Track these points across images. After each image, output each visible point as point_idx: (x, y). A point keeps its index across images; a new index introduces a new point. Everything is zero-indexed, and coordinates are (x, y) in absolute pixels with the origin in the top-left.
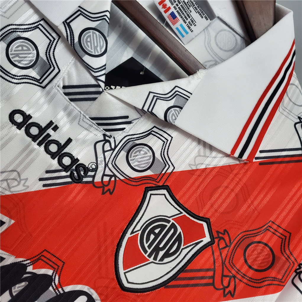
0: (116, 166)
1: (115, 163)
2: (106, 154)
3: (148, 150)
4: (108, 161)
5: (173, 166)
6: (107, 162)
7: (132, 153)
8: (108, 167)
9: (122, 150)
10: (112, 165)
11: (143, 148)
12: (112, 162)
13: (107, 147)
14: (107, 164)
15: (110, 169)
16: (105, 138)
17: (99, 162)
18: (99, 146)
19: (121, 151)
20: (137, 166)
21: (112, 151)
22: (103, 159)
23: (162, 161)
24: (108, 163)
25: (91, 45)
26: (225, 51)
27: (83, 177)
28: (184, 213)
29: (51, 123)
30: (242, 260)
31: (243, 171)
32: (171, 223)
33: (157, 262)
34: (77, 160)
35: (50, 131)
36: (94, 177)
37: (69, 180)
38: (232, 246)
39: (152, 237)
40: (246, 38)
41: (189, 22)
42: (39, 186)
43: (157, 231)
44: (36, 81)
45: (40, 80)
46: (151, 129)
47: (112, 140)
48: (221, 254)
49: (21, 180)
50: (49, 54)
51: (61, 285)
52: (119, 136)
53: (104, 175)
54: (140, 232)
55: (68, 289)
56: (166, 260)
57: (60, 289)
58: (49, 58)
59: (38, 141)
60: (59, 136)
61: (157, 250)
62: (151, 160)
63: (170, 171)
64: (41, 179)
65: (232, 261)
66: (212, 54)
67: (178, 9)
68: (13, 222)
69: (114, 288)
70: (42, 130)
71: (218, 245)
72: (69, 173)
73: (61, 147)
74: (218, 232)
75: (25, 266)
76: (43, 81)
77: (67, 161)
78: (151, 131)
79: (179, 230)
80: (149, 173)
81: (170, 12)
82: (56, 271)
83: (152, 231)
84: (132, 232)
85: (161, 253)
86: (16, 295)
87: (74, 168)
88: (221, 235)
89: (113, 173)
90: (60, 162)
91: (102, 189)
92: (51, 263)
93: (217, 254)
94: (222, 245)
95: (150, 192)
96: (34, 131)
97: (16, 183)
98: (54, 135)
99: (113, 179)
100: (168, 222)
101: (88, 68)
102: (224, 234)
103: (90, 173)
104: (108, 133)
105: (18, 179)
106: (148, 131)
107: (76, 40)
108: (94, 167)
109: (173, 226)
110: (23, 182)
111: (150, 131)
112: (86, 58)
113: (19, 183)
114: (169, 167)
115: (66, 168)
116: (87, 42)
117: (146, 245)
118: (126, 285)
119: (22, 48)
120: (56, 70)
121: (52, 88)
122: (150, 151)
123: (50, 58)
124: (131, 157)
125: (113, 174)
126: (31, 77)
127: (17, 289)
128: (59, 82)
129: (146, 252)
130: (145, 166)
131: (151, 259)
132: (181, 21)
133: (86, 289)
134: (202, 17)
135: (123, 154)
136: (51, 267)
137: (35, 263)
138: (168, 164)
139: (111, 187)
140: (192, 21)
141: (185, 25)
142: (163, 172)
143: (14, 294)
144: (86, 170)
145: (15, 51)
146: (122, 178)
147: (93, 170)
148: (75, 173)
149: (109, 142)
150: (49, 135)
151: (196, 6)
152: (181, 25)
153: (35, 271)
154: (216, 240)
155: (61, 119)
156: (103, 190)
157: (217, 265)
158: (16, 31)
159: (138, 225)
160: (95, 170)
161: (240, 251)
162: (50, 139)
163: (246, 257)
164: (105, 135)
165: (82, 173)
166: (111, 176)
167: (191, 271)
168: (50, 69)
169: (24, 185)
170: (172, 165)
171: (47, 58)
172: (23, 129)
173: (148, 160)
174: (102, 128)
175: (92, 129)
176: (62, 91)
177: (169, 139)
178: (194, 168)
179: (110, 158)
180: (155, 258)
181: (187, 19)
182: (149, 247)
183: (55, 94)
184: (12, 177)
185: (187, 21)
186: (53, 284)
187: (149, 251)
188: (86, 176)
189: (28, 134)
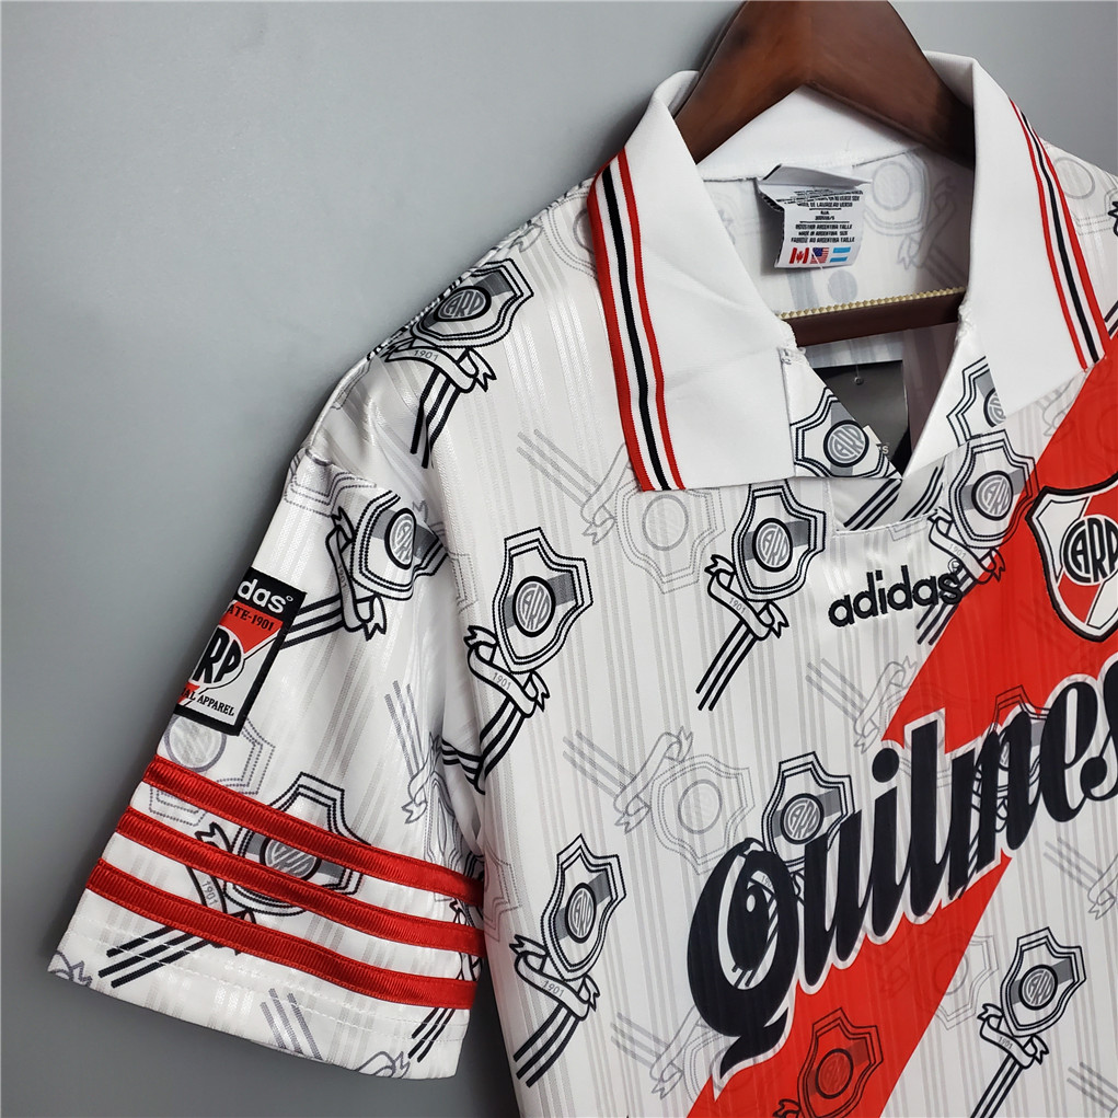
0: (980, 536)
1: (974, 535)
3: (994, 479)
4: (965, 541)
5: (1030, 458)
6: (962, 543)
7: (981, 502)
9: (963, 511)
10: (974, 540)
11: (987, 482)
12: (970, 537)
13: (943, 526)
14: (967, 545)
15: (978, 548)
16: (932, 521)
18: (935, 536)
21: (953, 524)
22: (955, 545)
24: (966, 543)
25: (848, 450)
26: (905, 203)
27: (958, 588)
28: (1091, 495)
29: (869, 575)
32: (1086, 523)
33: (1109, 576)
34: (933, 578)
35: (878, 585)
36: (969, 574)
37: (950, 607)
39: (1080, 558)
40: (915, 147)
41: (842, 233)
42: (926, 650)
43: (1079, 547)
45: (811, 548)
46: (968, 448)
47: (941, 513)
49: (902, 666)
50: (794, 510)
51: (1039, 708)
52: (943, 501)
53: (979, 561)
54: (1064, 569)
55: (1049, 703)
57: (1043, 712)
58: (797, 514)
59: (879, 610)
60: (893, 577)
61: (1098, 565)
62: (1006, 483)
63: (1031, 469)
64: (920, 641)
66: (895, 232)
67: (817, 237)
68: (943, 711)
69: (1091, 650)
70: (870, 594)
72: (941, 602)
73: (904, 587)
75: (994, 732)
76: (815, 545)
77: (925, 592)
78: (970, 450)
79: (1101, 518)
80: (1016, 498)
81: (811, 252)
82: (1021, 702)
83: (1075, 553)
84: (1057, 578)
85: (1106, 563)
86: (1009, 764)
87: (939, 590)
89: (986, 548)
90: (922, 602)
91: (993, 577)
92: (1010, 702)
95: (1034, 517)
96: (865, 604)
97: (901, 674)
98: (884, 584)
99: (994, 553)
100: (1082, 523)
103: (960, 576)
104: (932, 512)
105: (900, 668)
106: (967, 454)
107: (828, 465)
108: (957, 564)
109: (1092, 522)
110: (906, 665)
111: (970, 452)
113: (904, 670)
114: (1027, 465)
115: (932, 601)
116: (840, 453)
117: (1082, 574)
118: (1099, 633)
119: (768, 540)
120: (820, 517)
121: (833, 541)
123: (798, 512)
124: (986, 509)
125: (988, 550)
128: (834, 523)
129: (1088, 580)
131: (1101, 580)
132: (831, 246)
133: (1066, 682)
134: (851, 205)
136: (1014, 704)
137: (998, 720)
138: (1024, 463)
139: (999, 564)
140: (844, 227)
141: (840, 245)
142: (1027, 478)
143: (1007, 766)
144: (952, 577)
145: (767, 554)
147: (959, 569)
148: (946, 593)
149: (939, 518)
150: (882, 591)
151: (833, 202)
152: (836, 250)
153: (1005, 725)
155: (877, 560)
156: (996, 576)
158: (745, 534)
159: (1056, 565)
160: (962, 566)
162: (886, 592)
164: (930, 518)
165: (952, 585)
166: (989, 554)
168: (810, 524)
169: (910, 667)
170: (1028, 458)
171: (795, 516)
172: (855, 616)
174: (921, 515)
175: (912, 529)
176: (847, 531)
177: (1002, 435)
178: (1053, 431)
179: (961, 536)
180: (1104, 575)
181: (836, 233)
182: (1087, 571)
183: (843, 542)
184: (892, 673)
185: (839, 236)
186: (1031, 715)
187: (1091, 576)
188: (960, 583)
189: (863, 615)
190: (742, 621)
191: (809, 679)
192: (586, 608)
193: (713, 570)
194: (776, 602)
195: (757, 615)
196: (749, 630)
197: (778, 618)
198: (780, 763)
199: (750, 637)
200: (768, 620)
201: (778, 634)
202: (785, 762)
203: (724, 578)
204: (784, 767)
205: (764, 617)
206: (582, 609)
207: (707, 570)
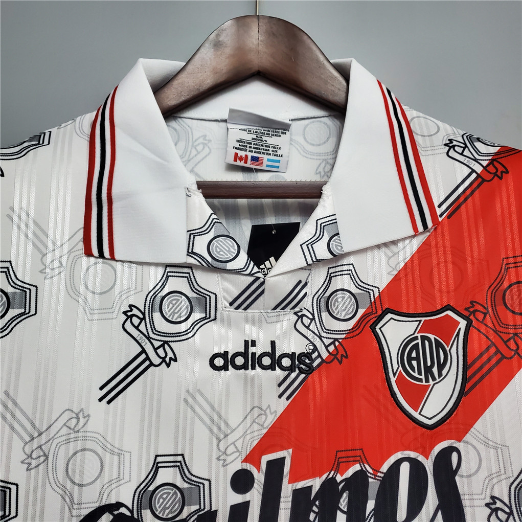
0: (329, 330)
1: (326, 329)
2: (310, 328)
3: (342, 294)
4: (319, 332)
5: (376, 287)
6: (318, 334)
7: (331, 308)
8: (323, 337)
9: (320, 312)
10: (325, 332)
11: (336, 295)
12: (323, 330)
13: (306, 321)
14: (320, 336)
15: (327, 338)
16: (297, 315)
17: (312, 340)
18: (299, 326)
19: (320, 314)
20: (345, 315)
21: (313, 321)
22: (313, 334)
23: (362, 292)
24: (320, 334)
25: (224, 253)
26: (324, 142)
27: (311, 364)
28: (423, 319)
29: (246, 342)
30: (510, 315)
31: (439, 238)
32: (419, 338)
33: (438, 380)
34: (294, 354)
35: (252, 350)
36: (319, 356)
37: (303, 376)
38: (490, 309)
39: (414, 363)
41: (273, 151)
42: (283, 404)
44: (204, 320)
45: (206, 316)
46: (328, 273)
47: (305, 312)
48: (486, 325)
49: (265, 411)
50: (196, 289)
51: (376, 470)
52: (307, 303)
53: (327, 347)
54: (400, 368)
55: (385, 468)
56: (444, 372)
57: (379, 474)
58: (198, 293)
59: (250, 367)
60: (262, 347)
61: (428, 370)
62: (353, 299)
63: (377, 294)
64: (280, 396)
65: (501, 322)
66: (315, 157)
67: (254, 150)
69: (423, 435)
70: (245, 355)
71: (477, 320)
72: (297, 371)
73: (272, 355)
74: (466, 309)
76: (210, 315)
77: (286, 362)
78: (329, 274)
79: (432, 337)
80: (361, 312)
81: (249, 158)
82: (361, 462)
83: (410, 359)
84: (394, 374)
85: (435, 370)
86: (347, 509)
87: (297, 363)
88: (471, 310)
89: (332, 338)
90: (283, 368)
91: (336, 360)
92: (351, 459)
93: (483, 329)
94: (481, 317)
95: (377, 328)
96: (240, 361)
97: (263, 417)
98: (257, 350)
99: (337, 344)
100: (416, 338)
101: (237, 272)
102: (473, 306)
103: (314, 356)
105: (263, 412)
106: (327, 277)
107: (209, 259)
108: (312, 347)
109: (424, 338)
110: (268, 411)
111: (329, 276)
112: (230, 266)
113: (266, 414)
114: (373, 291)
115: (291, 369)
116: (218, 253)
117: (416, 375)
119: (172, 303)
120: (213, 296)
121: (222, 314)
122: (345, 292)
123: (199, 291)
124: (334, 312)
125: (333, 340)
126: (198, 320)
127: (344, 503)
128: (223, 303)
129: (421, 380)
130: (352, 310)
131: (431, 382)
132: (265, 157)
133: (399, 455)
134: (279, 136)
135: (325, 315)
136: (355, 462)
137: (339, 469)
138: (370, 290)
140: (274, 148)
141: (272, 157)
142: (373, 300)
143: (345, 510)
144: (308, 355)
145: (169, 311)
146: (343, 336)
147: (314, 351)
148: (301, 366)
149: (304, 315)
150: (254, 354)
151: (266, 132)
152: (269, 160)
153: (344, 477)
154: (472, 317)
155: (251, 332)
156: (338, 360)
157: (491, 338)
158: (156, 296)
159: (394, 363)
160: (315, 349)
161: (500, 308)
162: (257, 356)
163: (511, 308)
164: (296, 313)
165: (307, 361)
166: (333, 343)
167: (474, 362)
169: (271, 414)
170: (374, 287)
171: (196, 293)
173: (350, 302)
174: (288, 309)
175: (281, 318)
176: (232, 309)
177: (351, 267)
178: (395, 273)
179: (318, 329)
180: (434, 379)
181: (269, 150)
182: (420, 373)
183: (229, 316)
184: (256, 415)
185: (271, 152)
186: (369, 475)
187: (423, 377)
188: (313, 361)
189: (237, 368)
190: (144, 351)
191: (186, 401)
192: (31, 316)
193: (129, 314)
194: (170, 343)
195: (156, 349)
196: (148, 358)
197: (170, 354)
198: (157, 456)
199: (147, 363)
200: (162, 354)
201: (168, 365)
202: (160, 456)
203: (136, 321)
204: (159, 459)
205: (161, 352)
206: (28, 315)
207: (125, 313)
